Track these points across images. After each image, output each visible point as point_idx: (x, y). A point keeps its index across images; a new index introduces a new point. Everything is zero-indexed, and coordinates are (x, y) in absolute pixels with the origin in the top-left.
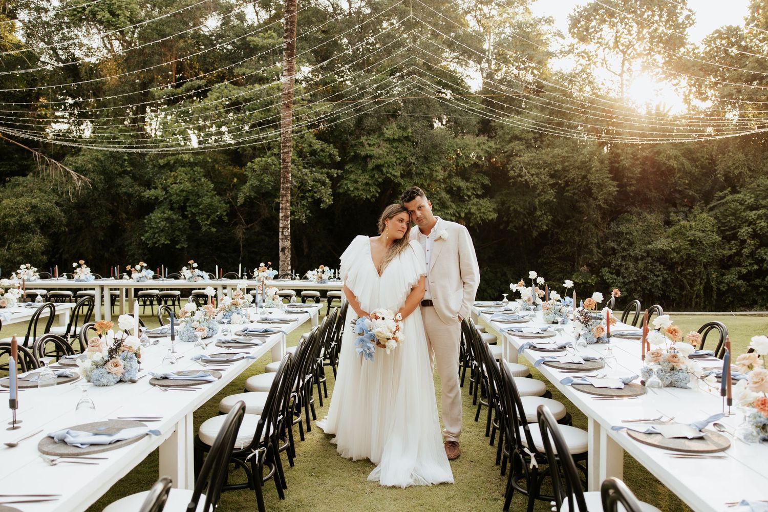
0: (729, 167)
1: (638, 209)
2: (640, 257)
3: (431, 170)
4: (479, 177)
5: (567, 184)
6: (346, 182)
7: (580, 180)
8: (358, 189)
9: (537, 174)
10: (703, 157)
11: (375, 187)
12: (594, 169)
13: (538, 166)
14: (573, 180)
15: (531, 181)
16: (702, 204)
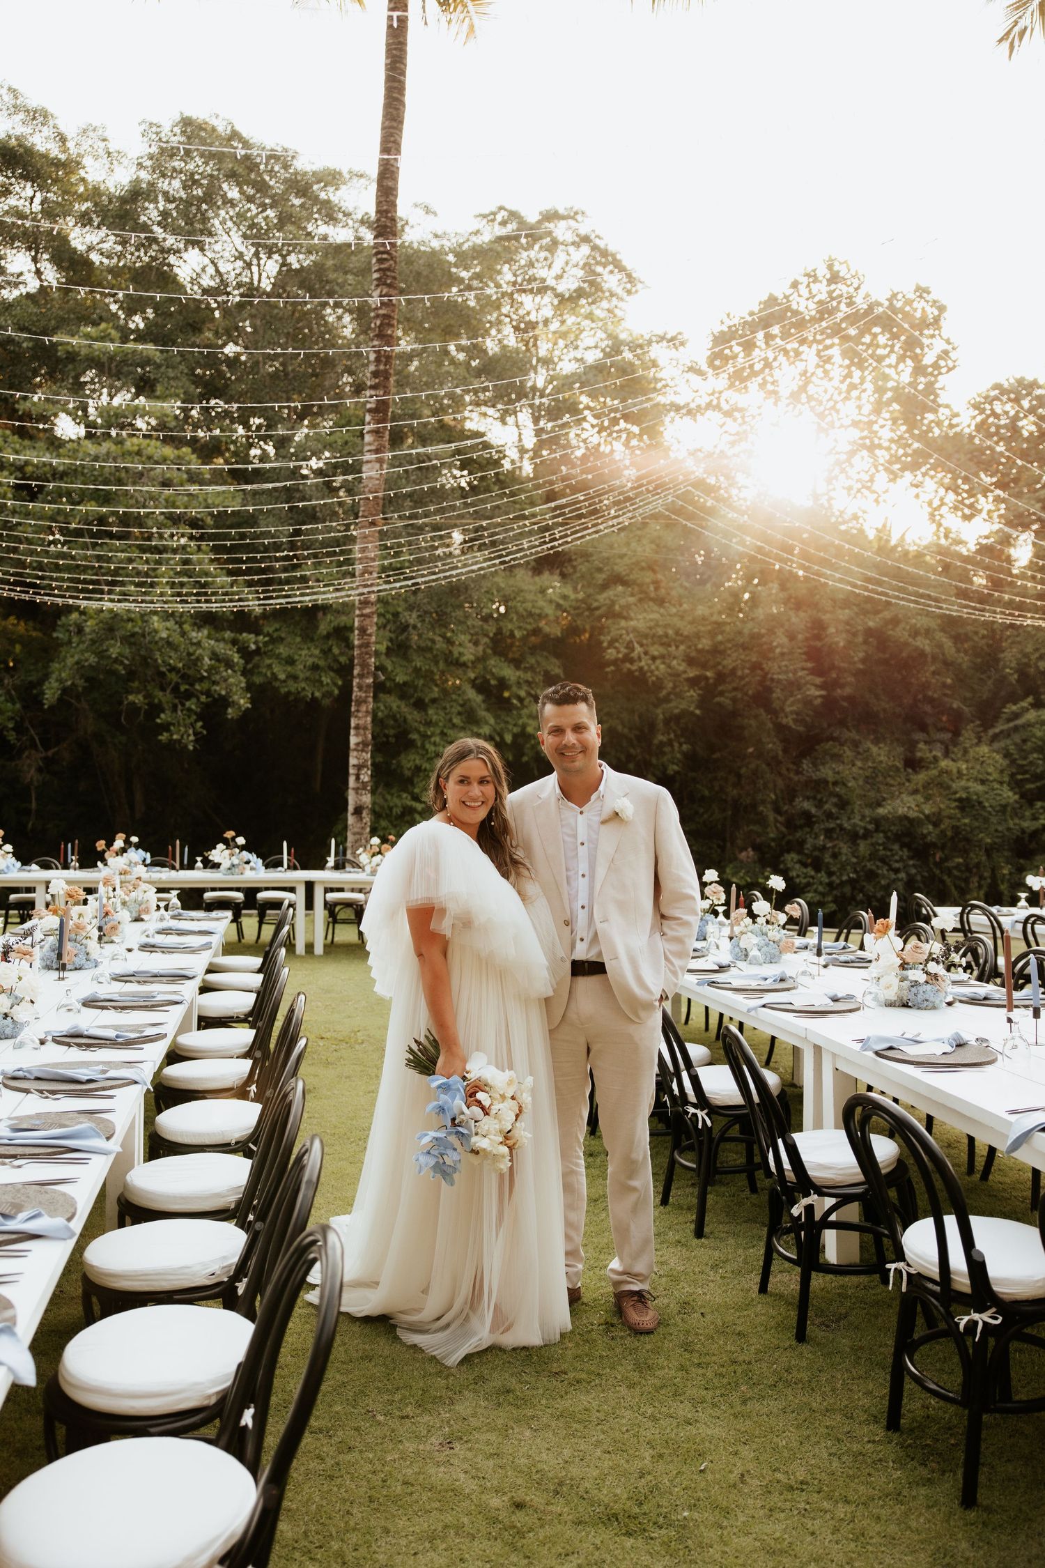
0: (1026, 655)
1: (854, 735)
2: (861, 832)
3: (449, 642)
4: (539, 659)
5: (721, 677)
6: (268, 662)
7: (747, 671)
8: (295, 678)
9: (662, 657)
10: (976, 633)
11: (332, 674)
12: (778, 650)
13: (665, 640)
14: (733, 671)
15: (652, 672)
16: (978, 726)
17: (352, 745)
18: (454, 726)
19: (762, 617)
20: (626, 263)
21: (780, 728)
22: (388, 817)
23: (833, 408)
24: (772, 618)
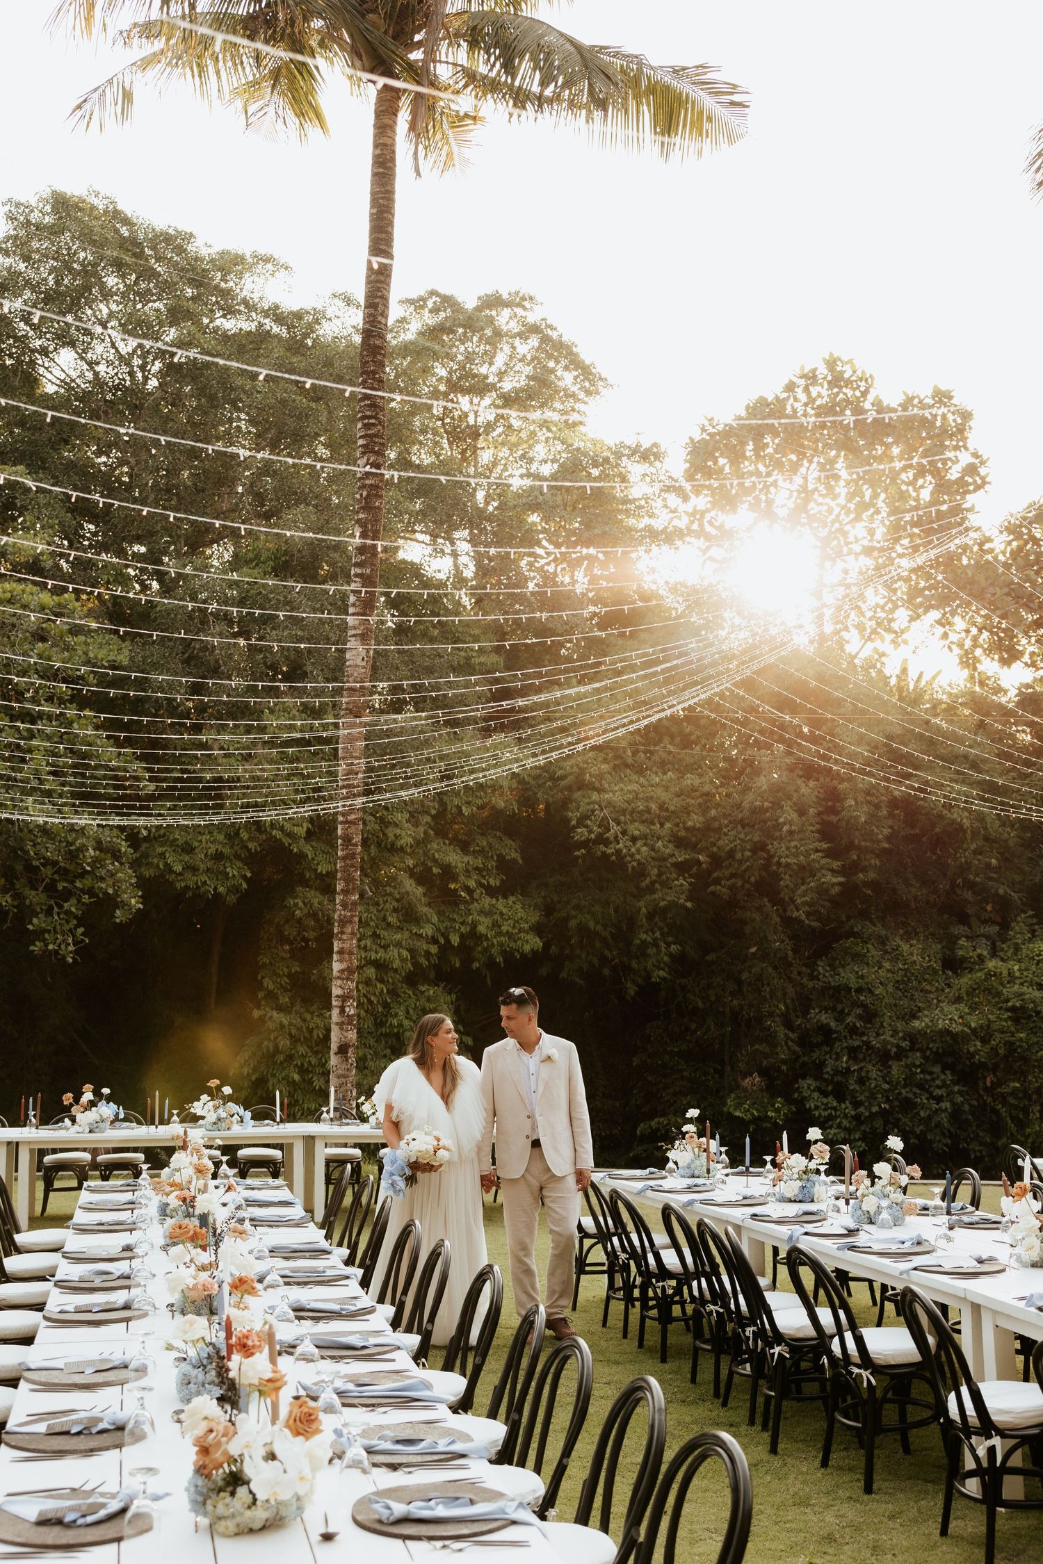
1: (879, 929)
2: (894, 1050)
4: (491, 840)
5: (716, 862)
6: (160, 850)
7: (748, 854)
8: (194, 869)
9: (645, 837)
11: (239, 864)
12: (786, 828)
13: (647, 816)
14: (731, 854)
15: (632, 856)
16: (1031, 917)
17: (335, 973)
18: (389, 926)
19: (765, 787)
20: (586, 356)
21: (788, 921)
23: (840, 530)
24: (776, 789)
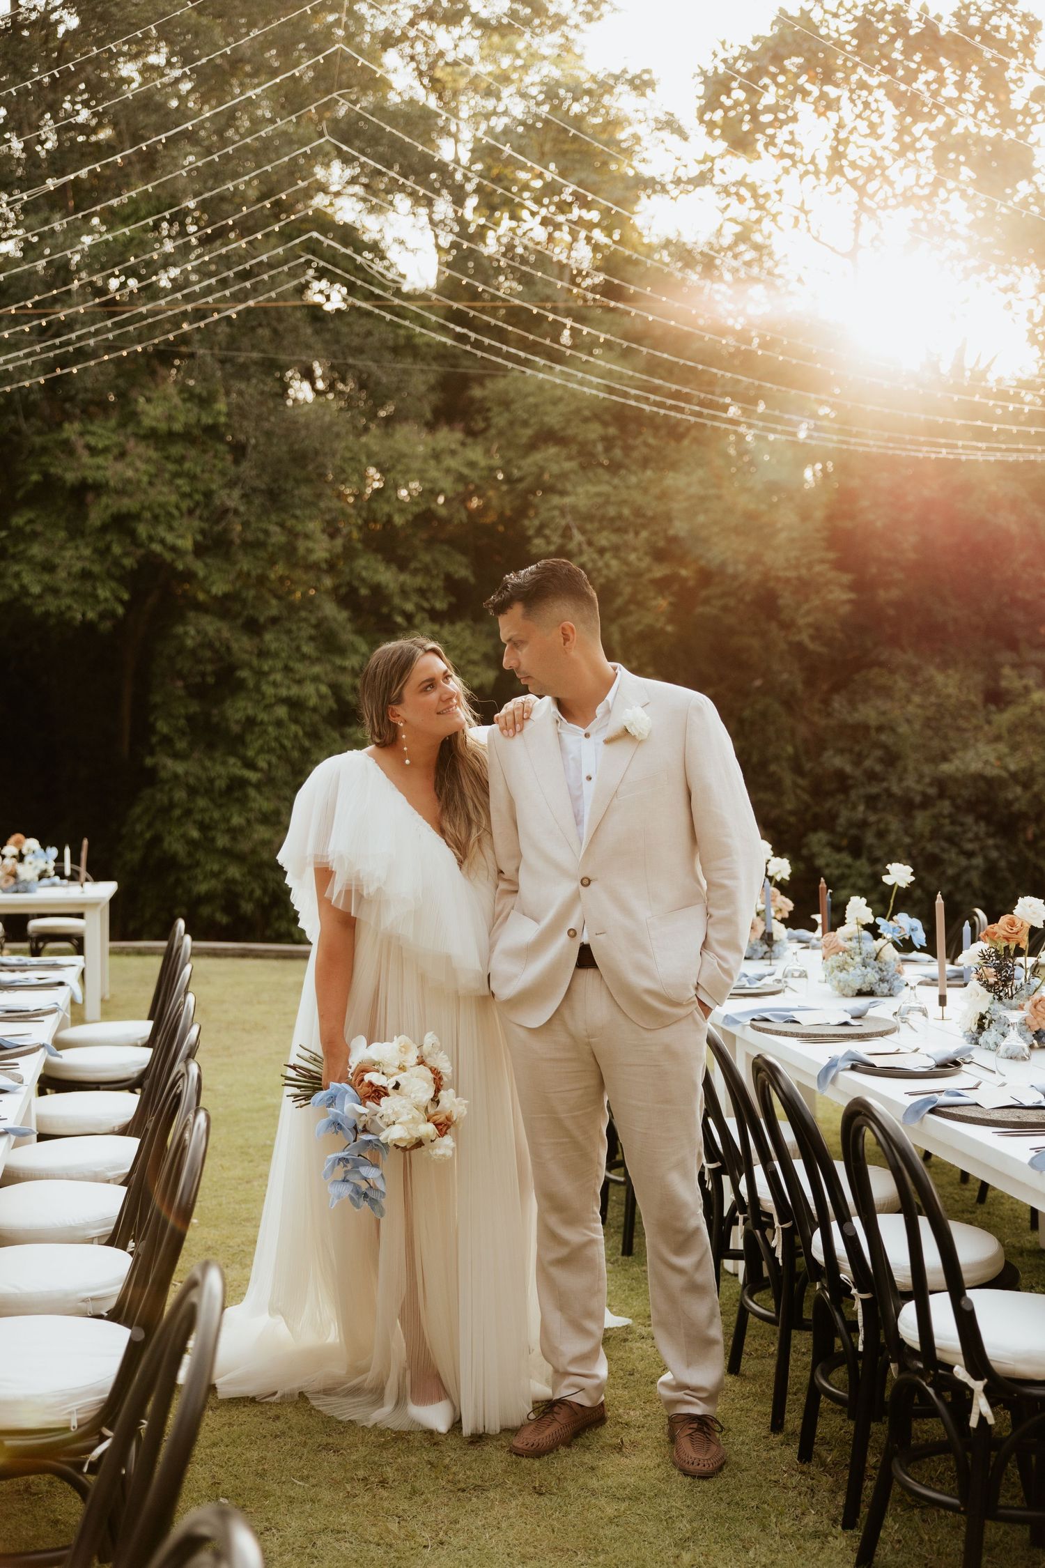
1: (910, 657)
2: (918, 799)
3: (293, 534)
4: (437, 555)
5: (704, 577)
7: (741, 567)
8: (55, 591)
9: (615, 548)
11: (113, 584)
12: (783, 535)
13: (618, 524)
14: (722, 567)
15: (599, 570)
18: (304, 657)
19: (760, 486)
22: (208, 792)
24: (774, 487)
